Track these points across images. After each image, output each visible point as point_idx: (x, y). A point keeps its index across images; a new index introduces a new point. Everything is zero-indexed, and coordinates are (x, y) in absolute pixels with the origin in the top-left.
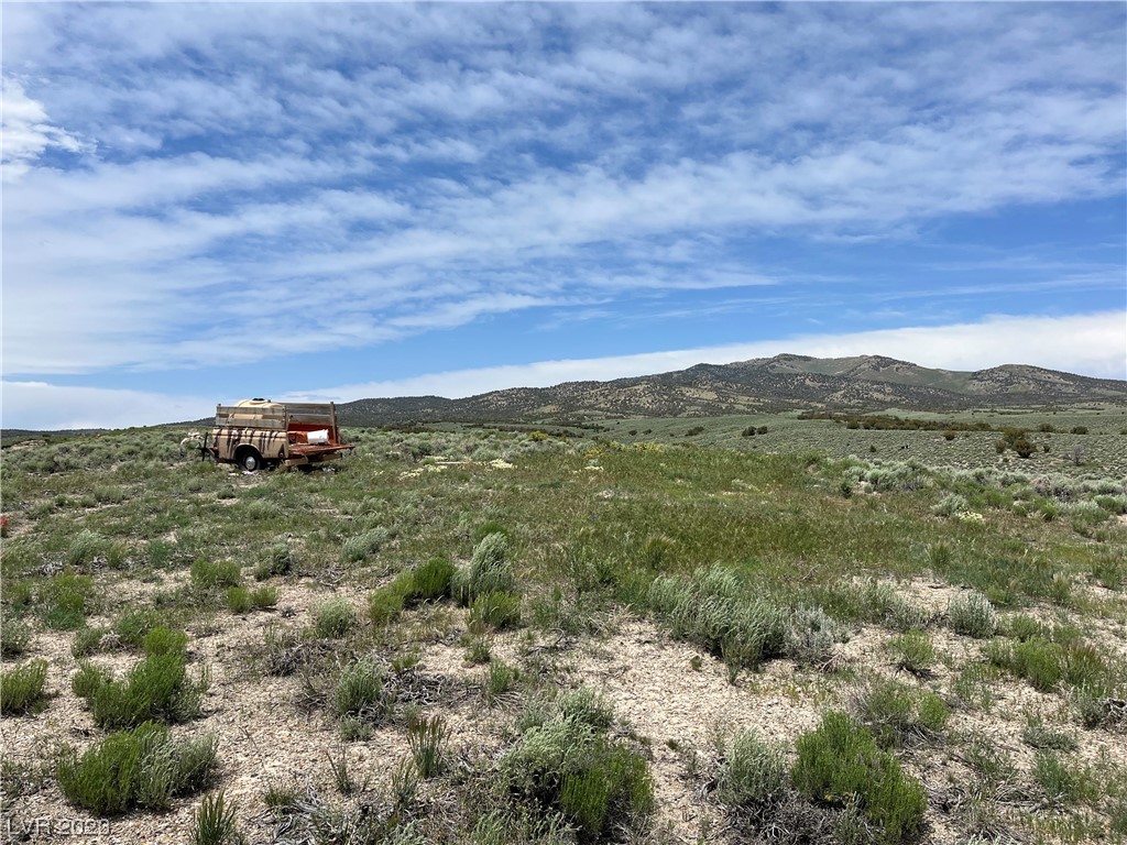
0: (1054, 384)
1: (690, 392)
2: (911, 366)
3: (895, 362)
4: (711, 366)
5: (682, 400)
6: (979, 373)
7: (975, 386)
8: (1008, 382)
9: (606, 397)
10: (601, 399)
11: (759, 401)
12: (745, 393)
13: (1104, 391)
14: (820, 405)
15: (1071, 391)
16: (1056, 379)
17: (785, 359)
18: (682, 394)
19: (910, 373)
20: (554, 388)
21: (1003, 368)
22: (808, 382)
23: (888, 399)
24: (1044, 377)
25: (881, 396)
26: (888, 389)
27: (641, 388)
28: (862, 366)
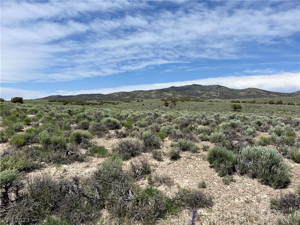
1: (166, 94)
2: (226, 88)
3: (222, 87)
4: (175, 87)
5: (163, 96)
6: (243, 90)
7: (241, 93)
8: (249, 92)
9: (144, 94)
10: (142, 95)
11: (183, 96)
12: (181, 94)
13: (273, 95)
14: (198, 97)
15: (265, 95)
16: (261, 92)
17: (194, 85)
18: (164, 94)
19: (225, 90)
20: (132, 92)
21: (248, 89)
22: (198, 92)
23: (217, 96)
24: (259, 91)
25: (215, 95)
26: (219, 94)
27: (153, 92)
28: (214, 88)
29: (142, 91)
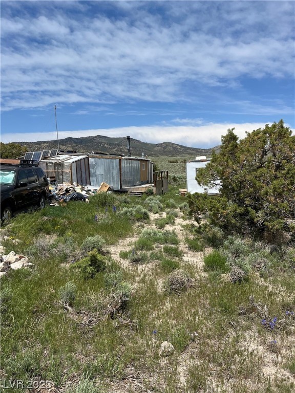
0: (177, 149)
2: (139, 141)
3: (134, 140)
4: (73, 138)
6: (158, 144)
7: (156, 149)
8: (165, 148)
12: (83, 148)
13: (190, 151)
15: (181, 151)
16: (178, 147)
17: (99, 137)
19: (138, 144)
21: (164, 143)
22: (106, 145)
24: (175, 146)
26: (131, 149)
27: (44, 145)
28: (123, 140)
29: (26, 143)
